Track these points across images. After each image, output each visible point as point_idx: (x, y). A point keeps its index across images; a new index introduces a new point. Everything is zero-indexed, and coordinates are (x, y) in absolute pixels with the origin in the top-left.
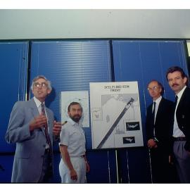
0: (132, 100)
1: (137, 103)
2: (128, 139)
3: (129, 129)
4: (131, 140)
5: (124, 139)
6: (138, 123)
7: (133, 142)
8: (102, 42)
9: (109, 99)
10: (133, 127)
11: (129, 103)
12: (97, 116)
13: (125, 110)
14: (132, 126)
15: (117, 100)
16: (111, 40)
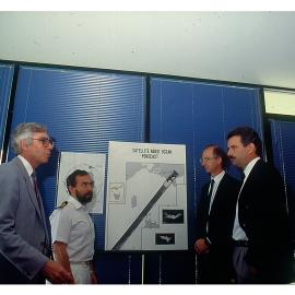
0: (175, 174)
1: (182, 180)
2: (163, 237)
3: (166, 221)
4: (168, 239)
5: (158, 236)
6: (182, 212)
7: (172, 242)
8: (136, 77)
9: (138, 170)
10: (173, 217)
11: (169, 179)
12: (117, 197)
13: (163, 189)
14: (171, 216)
16: (148, 76)
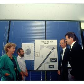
0: (54, 48)
4: (52, 67)
6: (56, 59)
7: (53, 68)
11: (52, 50)
12: (37, 55)
13: (50, 52)
15: (47, 48)
